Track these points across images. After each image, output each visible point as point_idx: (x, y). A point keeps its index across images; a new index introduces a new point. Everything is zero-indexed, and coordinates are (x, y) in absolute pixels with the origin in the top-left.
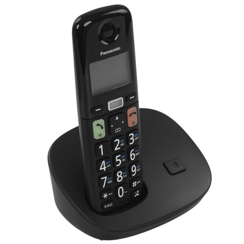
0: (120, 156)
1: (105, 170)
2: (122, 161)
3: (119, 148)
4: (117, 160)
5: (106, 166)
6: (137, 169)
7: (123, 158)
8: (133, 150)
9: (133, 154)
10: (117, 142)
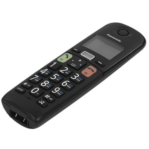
0: (59, 76)
1: (42, 73)
2: (56, 78)
3: (63, 73)
4: (54, 76)
5: (45, 72)
6: (58, 92)
7: (58, 78)
8: (69, 82)
9: (67, 84)
10: (66, 69)
